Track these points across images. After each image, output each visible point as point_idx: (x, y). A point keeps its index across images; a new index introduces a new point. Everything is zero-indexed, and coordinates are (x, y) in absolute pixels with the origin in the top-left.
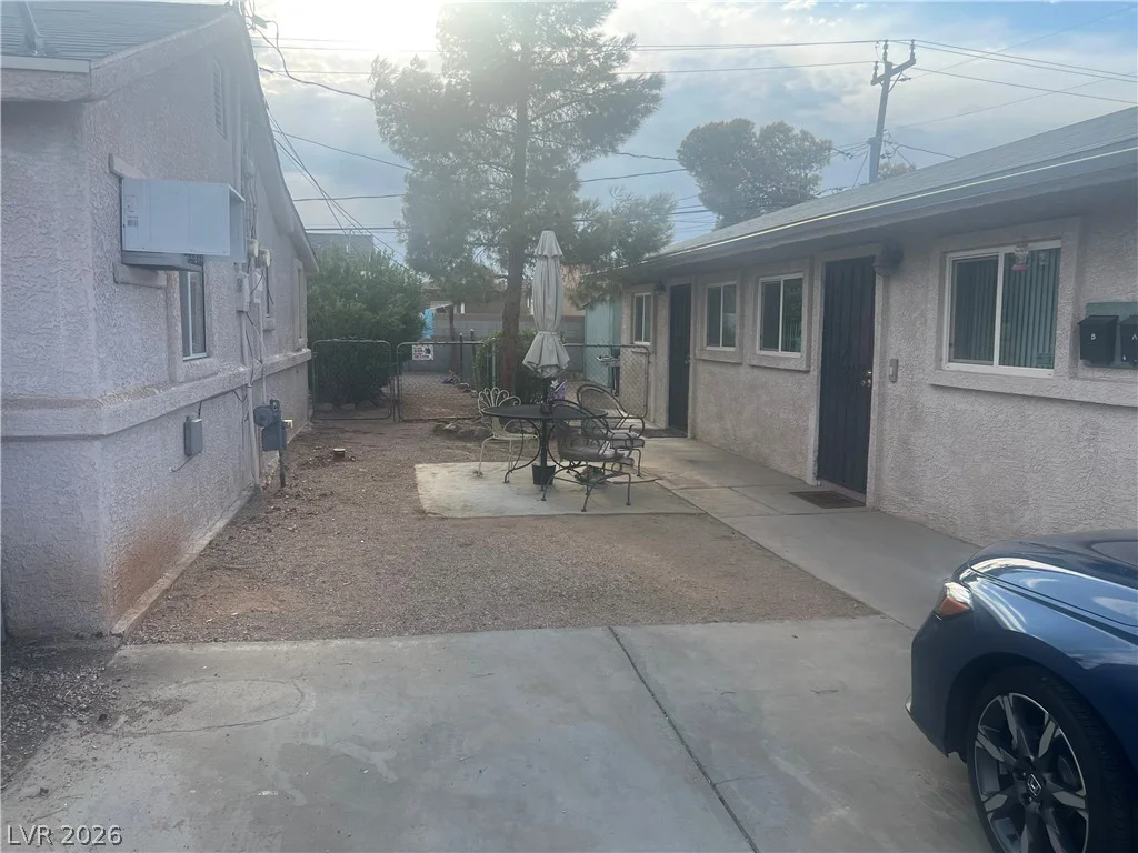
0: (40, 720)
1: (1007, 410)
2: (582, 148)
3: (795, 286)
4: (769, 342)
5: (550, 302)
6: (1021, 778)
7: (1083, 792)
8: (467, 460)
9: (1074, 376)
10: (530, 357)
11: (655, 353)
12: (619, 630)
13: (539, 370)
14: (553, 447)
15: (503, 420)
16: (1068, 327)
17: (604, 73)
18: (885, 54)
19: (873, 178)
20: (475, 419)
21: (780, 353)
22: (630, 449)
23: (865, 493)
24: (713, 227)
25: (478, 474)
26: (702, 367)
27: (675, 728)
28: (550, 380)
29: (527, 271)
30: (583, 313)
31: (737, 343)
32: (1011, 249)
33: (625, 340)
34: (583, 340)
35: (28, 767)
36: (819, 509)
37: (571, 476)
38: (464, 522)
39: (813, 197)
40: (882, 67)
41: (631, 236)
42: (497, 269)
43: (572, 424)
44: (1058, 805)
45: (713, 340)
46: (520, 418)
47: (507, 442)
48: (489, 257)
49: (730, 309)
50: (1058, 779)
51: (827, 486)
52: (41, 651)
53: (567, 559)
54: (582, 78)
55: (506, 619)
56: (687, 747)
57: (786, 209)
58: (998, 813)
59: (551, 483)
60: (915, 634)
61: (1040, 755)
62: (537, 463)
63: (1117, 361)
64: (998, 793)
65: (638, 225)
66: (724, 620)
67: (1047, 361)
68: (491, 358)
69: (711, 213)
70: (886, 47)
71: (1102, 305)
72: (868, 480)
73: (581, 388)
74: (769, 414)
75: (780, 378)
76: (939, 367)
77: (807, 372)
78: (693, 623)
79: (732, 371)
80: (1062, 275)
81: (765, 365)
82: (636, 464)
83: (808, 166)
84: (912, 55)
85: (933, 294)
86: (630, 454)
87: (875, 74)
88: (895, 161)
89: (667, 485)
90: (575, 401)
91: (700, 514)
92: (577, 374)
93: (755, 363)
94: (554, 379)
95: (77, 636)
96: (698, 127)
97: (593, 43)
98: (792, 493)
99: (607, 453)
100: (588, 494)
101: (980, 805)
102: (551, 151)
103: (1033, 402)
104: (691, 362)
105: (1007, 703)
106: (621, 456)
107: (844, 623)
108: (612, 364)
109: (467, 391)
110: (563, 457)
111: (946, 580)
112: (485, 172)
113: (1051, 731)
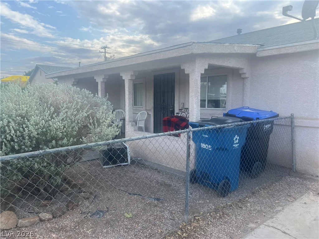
0: (303, 190)
35: (302, 197)
52: (303, 176)
95: (312, 175)
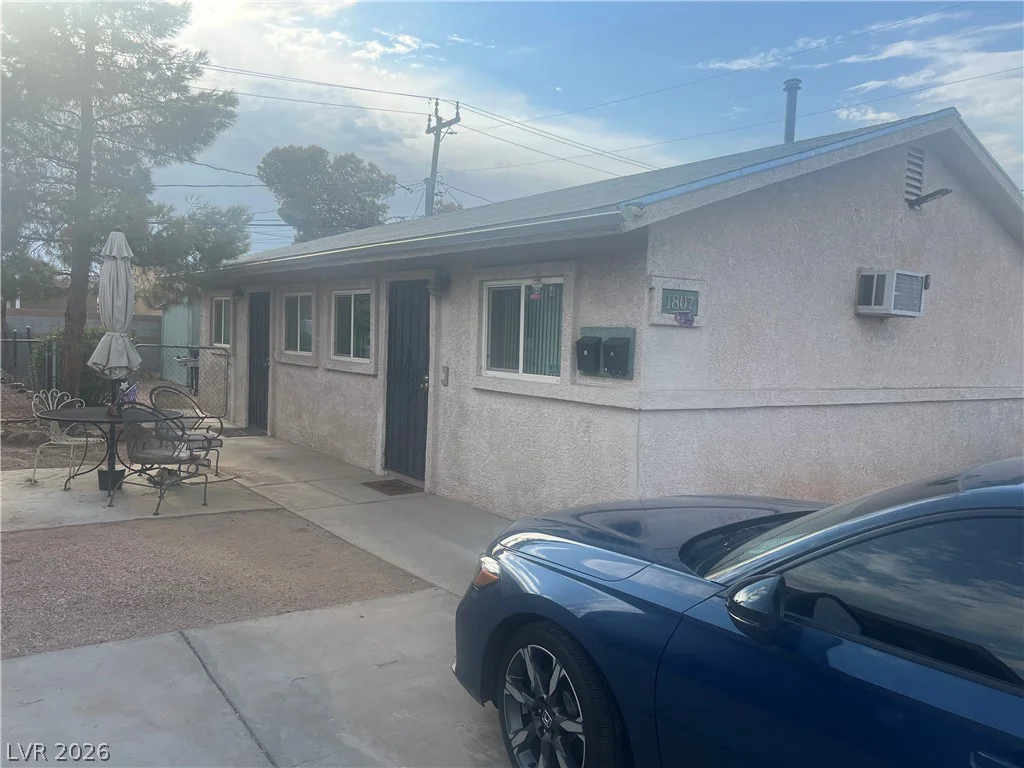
1: (529, 408)
2: (153, 154)
3: (363, 300)
4: (342, 348)
5: (120, 303)
6: (538, 714)
7: (580, 719)
8: (20, 467)
9: (574, 383)
10: (96, 358)
11: (235, 355)
12: (191, 633)
13: (107, 372)
14: (122, 450)
15: (63, 423)
16: (569, 344)
17: (177, 83)
18: (437, 109)
19: (430, 211)
20: (30, 422)
21: (352, 359)
22: (207, 449)
23: (423, 479)
24: (293, 240)
25: (32, 483)
26: (281, 369)
27: (244, 723)
28: (120, 381)
29: (96, 267)
30: (159, 313)
31: (313, 348)
32: (529, 282)
33: (204, 341)
34: (158, 339)
36: (386, 497)
37: (143, 480)
38: (12, 536)
39: (380, 223)
40: (434, 119)
41: (208, 242)
42: (58, 265)
43: (144, 425)
44: (564, 732)
45: (291, 344)
46: (83, 422)
47: (69, 446)
48: (49, 253)
49: (306, 315)
50: (563, 712)
51: (393, 476)
53: (135, 567)
54: (153, 85)
55: (61, 638)
56: (257, 740)
57: (358, 231)
58: (522, 747)
59: (120, 488)
60: (460, 600)
61: (551, 693)
62: (104, 467)
63: (602, 372)
64: (521, 730)
65: (215, 233)
66: (296, 610)
67: (555, 371)
68: (50, 358)
69: (290, 228)
70: (437, 104)
71: (592, 329)
72: (426, 469)
73: (155, 389)
74: (342, 413)
75: (352, 381)
76: (479, 374)
77: (375, 376)
78: (266, 616)
79: (308, 374)
80: (564, 306)
81: (337, 368)
82: (213, 463)
83: (377, 195)
84: (458, 114)
85: (474, 315)
86: (206, 455)
87: (429, 125)
88: (446, 199)
89: (247, 484)
90: (148, 402)
91: (278, 509)
92: (153, 374)
93: (329, 367)
94: (124, 381)
96: (277, 148)
97: (164, 52)
98: (363, 484)
99: (182, 455)
100: (161, 497)
101: (508, 742)
102: (120, 151)
103: (547, 402)
104: (271, 364)
105: (526, 654)
106: (198, 457)
107: (404, 598)
108: (190, 365)
109: (22, 392)
110: (134, 461)
111: (481, 555)
112: (42, 165)
113: (558, 672)
